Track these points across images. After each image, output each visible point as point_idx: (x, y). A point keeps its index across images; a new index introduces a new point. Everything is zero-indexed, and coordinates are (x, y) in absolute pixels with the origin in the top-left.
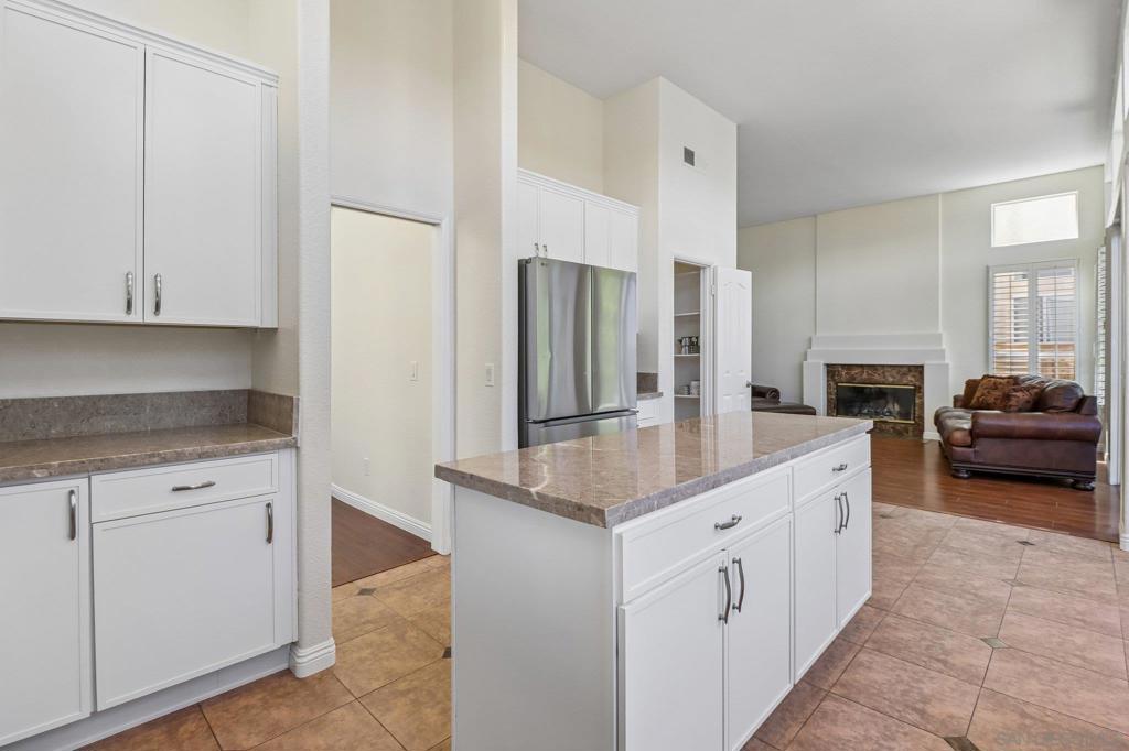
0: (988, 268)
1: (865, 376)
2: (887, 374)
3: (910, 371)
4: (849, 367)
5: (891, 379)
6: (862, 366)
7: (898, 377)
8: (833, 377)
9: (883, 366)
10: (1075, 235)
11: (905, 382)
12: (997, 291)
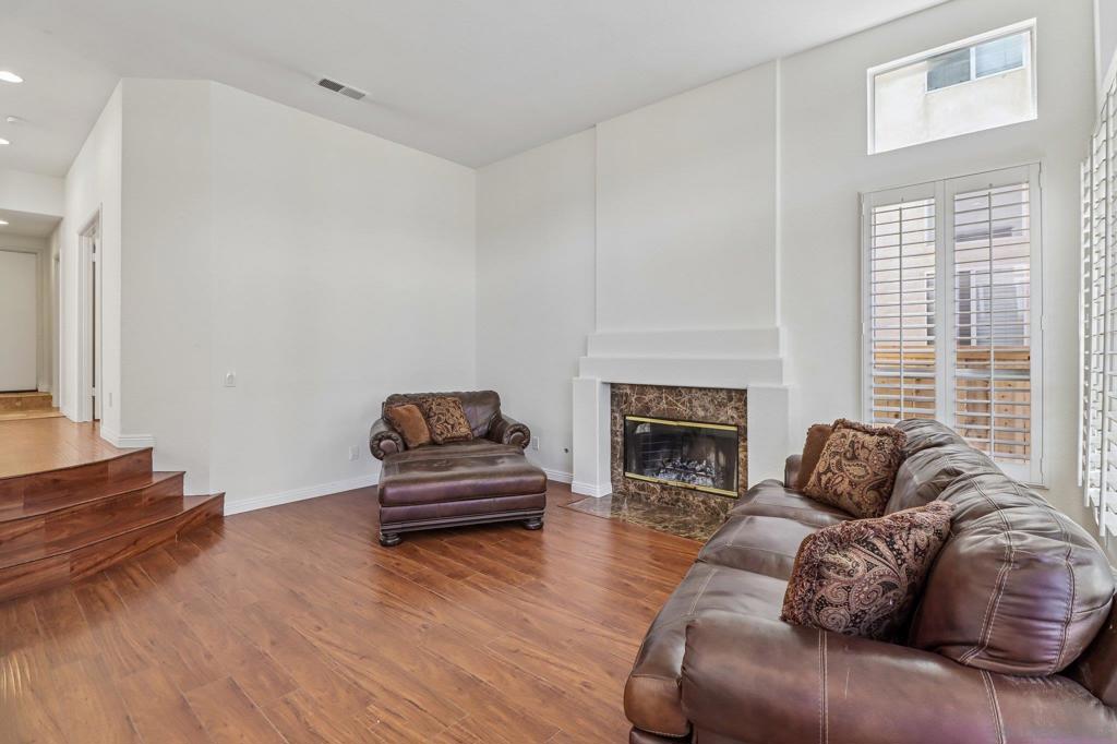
0: (859, 195)
1: (663, 405)
2: (695, 403)
3: (730, 399)
4: (642, 389)
5: (701, 413)
6: (659, 388)
7: (712, 409)
8: (618, 405)
9: (690, 389)
10: (1032, 114)
11: (723, 418)
12: (879, 242)
